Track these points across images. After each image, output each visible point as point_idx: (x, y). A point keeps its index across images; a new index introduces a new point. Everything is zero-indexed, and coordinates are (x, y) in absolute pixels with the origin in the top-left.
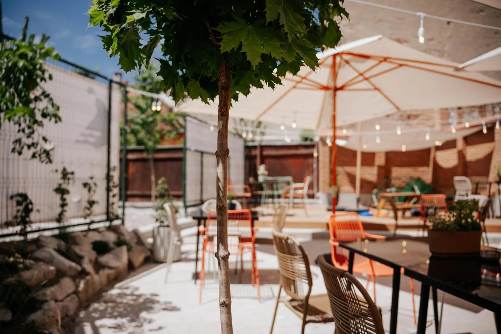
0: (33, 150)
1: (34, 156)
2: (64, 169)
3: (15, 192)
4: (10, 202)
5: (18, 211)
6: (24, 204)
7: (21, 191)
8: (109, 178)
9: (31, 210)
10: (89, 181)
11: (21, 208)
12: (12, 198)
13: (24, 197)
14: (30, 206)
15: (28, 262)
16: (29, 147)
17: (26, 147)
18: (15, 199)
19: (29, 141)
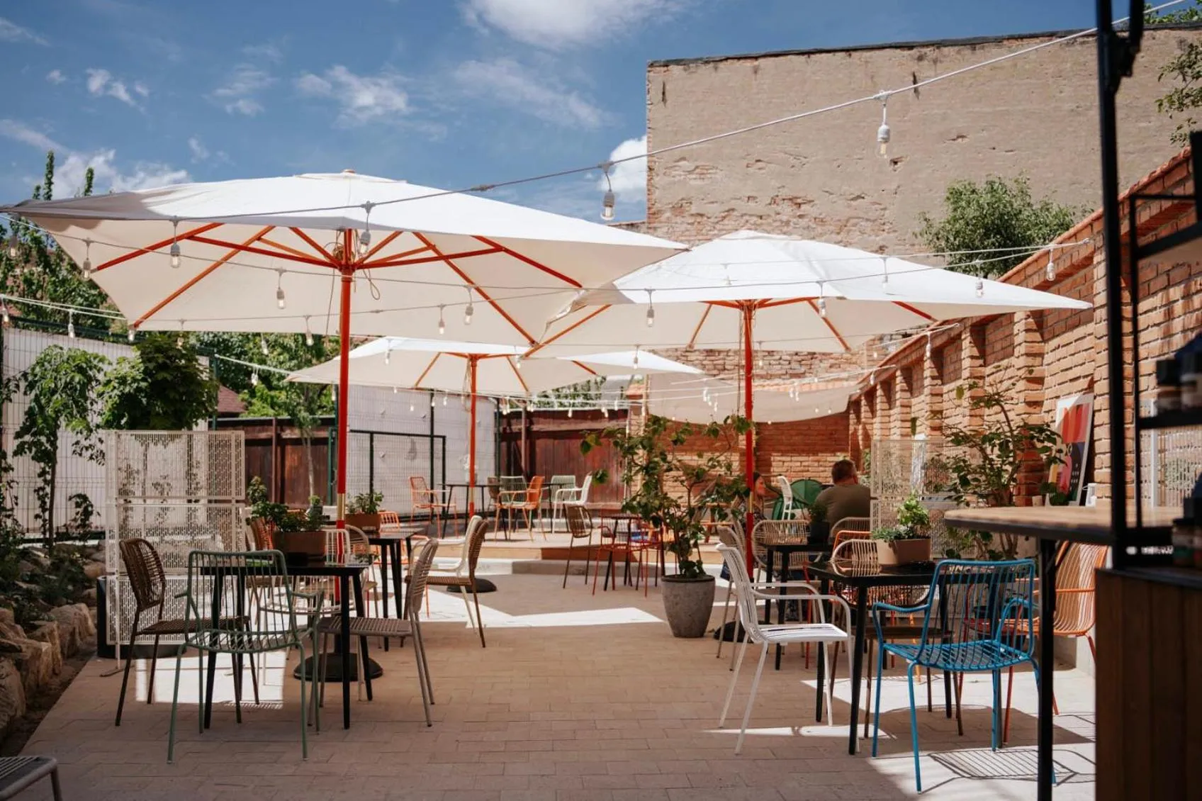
0: (90, 452)
1: (91, 458)
2: (129, 466)
3: (74, 494)
4: (69, 503)
5: (77, 514)
6: (84, 505)
7: (80, 491)
8: (190, 475)
9: (91, 513)
10: (162, 482)
11: (80, 510)
12: (70, 499)
13: (84, 498)
14: (90, 509)
15: (87, 561)
16: (87, 448)
17: (84, 449)
18: (74, 500)
19: (87, 443)
